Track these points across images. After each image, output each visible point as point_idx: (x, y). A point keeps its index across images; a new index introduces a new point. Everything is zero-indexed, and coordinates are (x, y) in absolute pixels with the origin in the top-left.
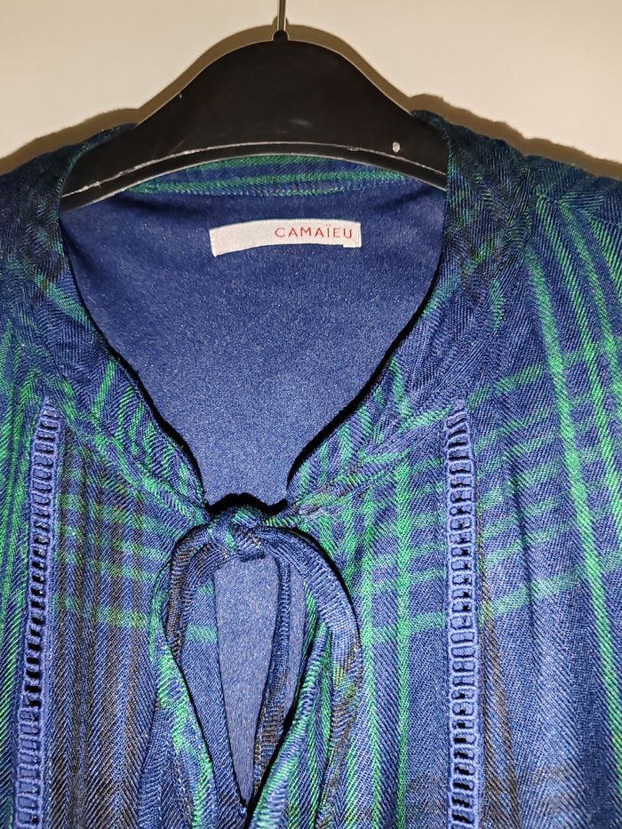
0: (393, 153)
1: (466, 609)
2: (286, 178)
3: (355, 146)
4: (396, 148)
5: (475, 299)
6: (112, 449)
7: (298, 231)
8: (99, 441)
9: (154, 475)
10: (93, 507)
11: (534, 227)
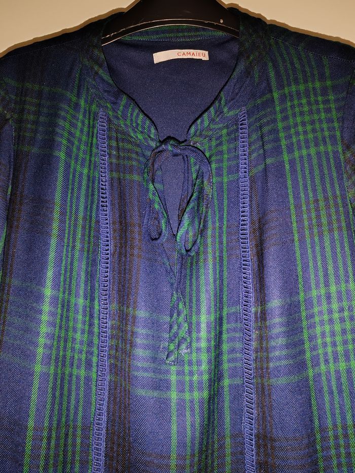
0: (220, 23)
1: (245, 172)
2: (181, 34)
3: (207, 20)
4: (222, 21)
5: (249, 73)
6: (126, 125)
7: (186, 53)
8: (122, 123)
9: (142, 132)
10: (121, 144)
11: (270, 49)
